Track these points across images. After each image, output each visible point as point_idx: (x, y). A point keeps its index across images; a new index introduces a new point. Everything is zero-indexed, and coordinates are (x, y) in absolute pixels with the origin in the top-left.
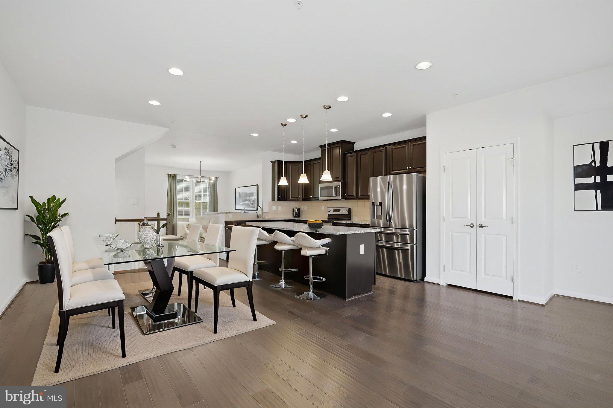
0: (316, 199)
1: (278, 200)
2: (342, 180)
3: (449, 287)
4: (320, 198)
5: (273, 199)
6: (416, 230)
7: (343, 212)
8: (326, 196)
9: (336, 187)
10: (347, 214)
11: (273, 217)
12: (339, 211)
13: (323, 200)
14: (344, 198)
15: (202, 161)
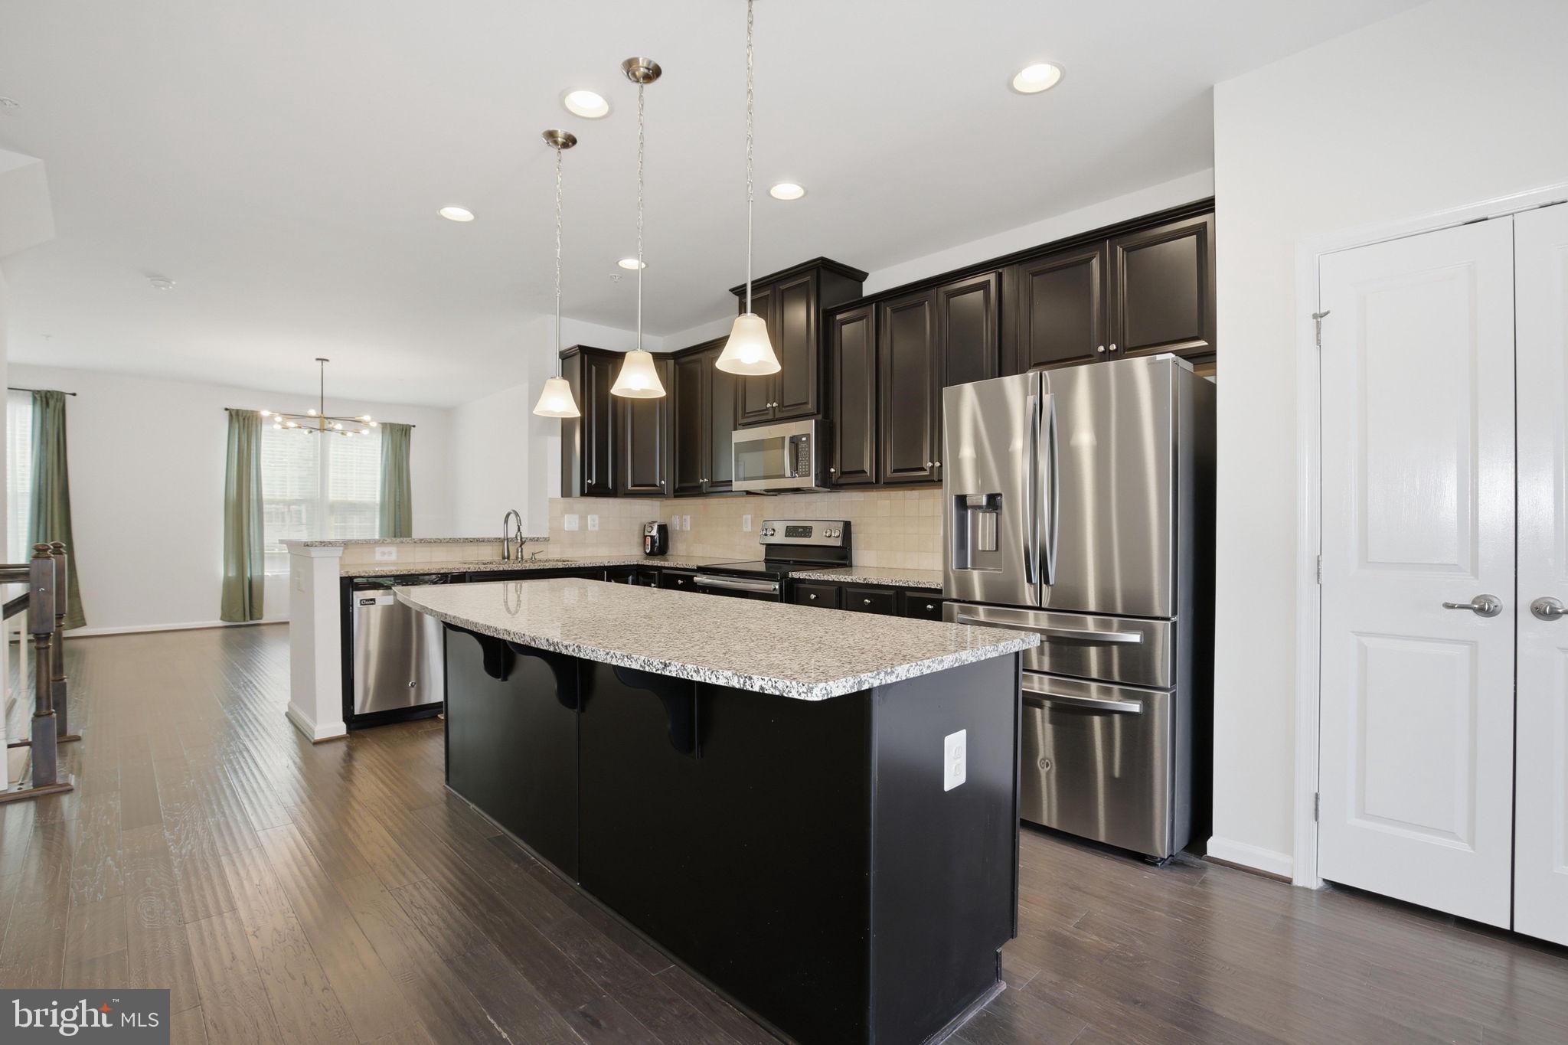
0: (720, 488)
1: (583, 494)
2: (818, 413)
3: (1336, 893)
4: (737, 486)
5: (566, 492)
6: (1174, 625)
7: (823, 536)
8: (762, 474)
9: (795, 441)
10: (838, 543)
11: (565, 556)
12: (806, 532)
13: (748, 493)
14: (828, 482)
15: (327, 360)
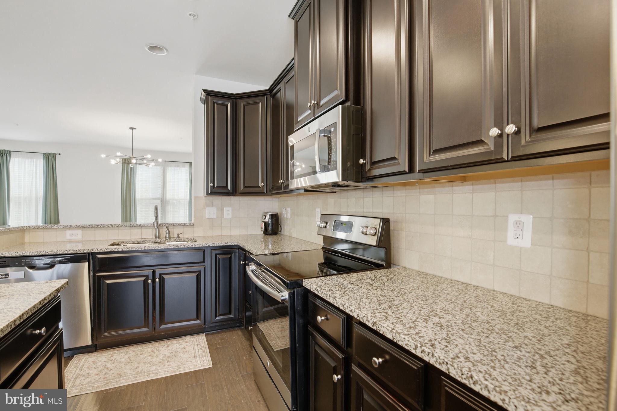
2: (347, 99)
5: (209, 192)
7: (361, 233)
9: (325, 133)
10: (374, 241)
14: (360, 176)
15: (135, 129)
